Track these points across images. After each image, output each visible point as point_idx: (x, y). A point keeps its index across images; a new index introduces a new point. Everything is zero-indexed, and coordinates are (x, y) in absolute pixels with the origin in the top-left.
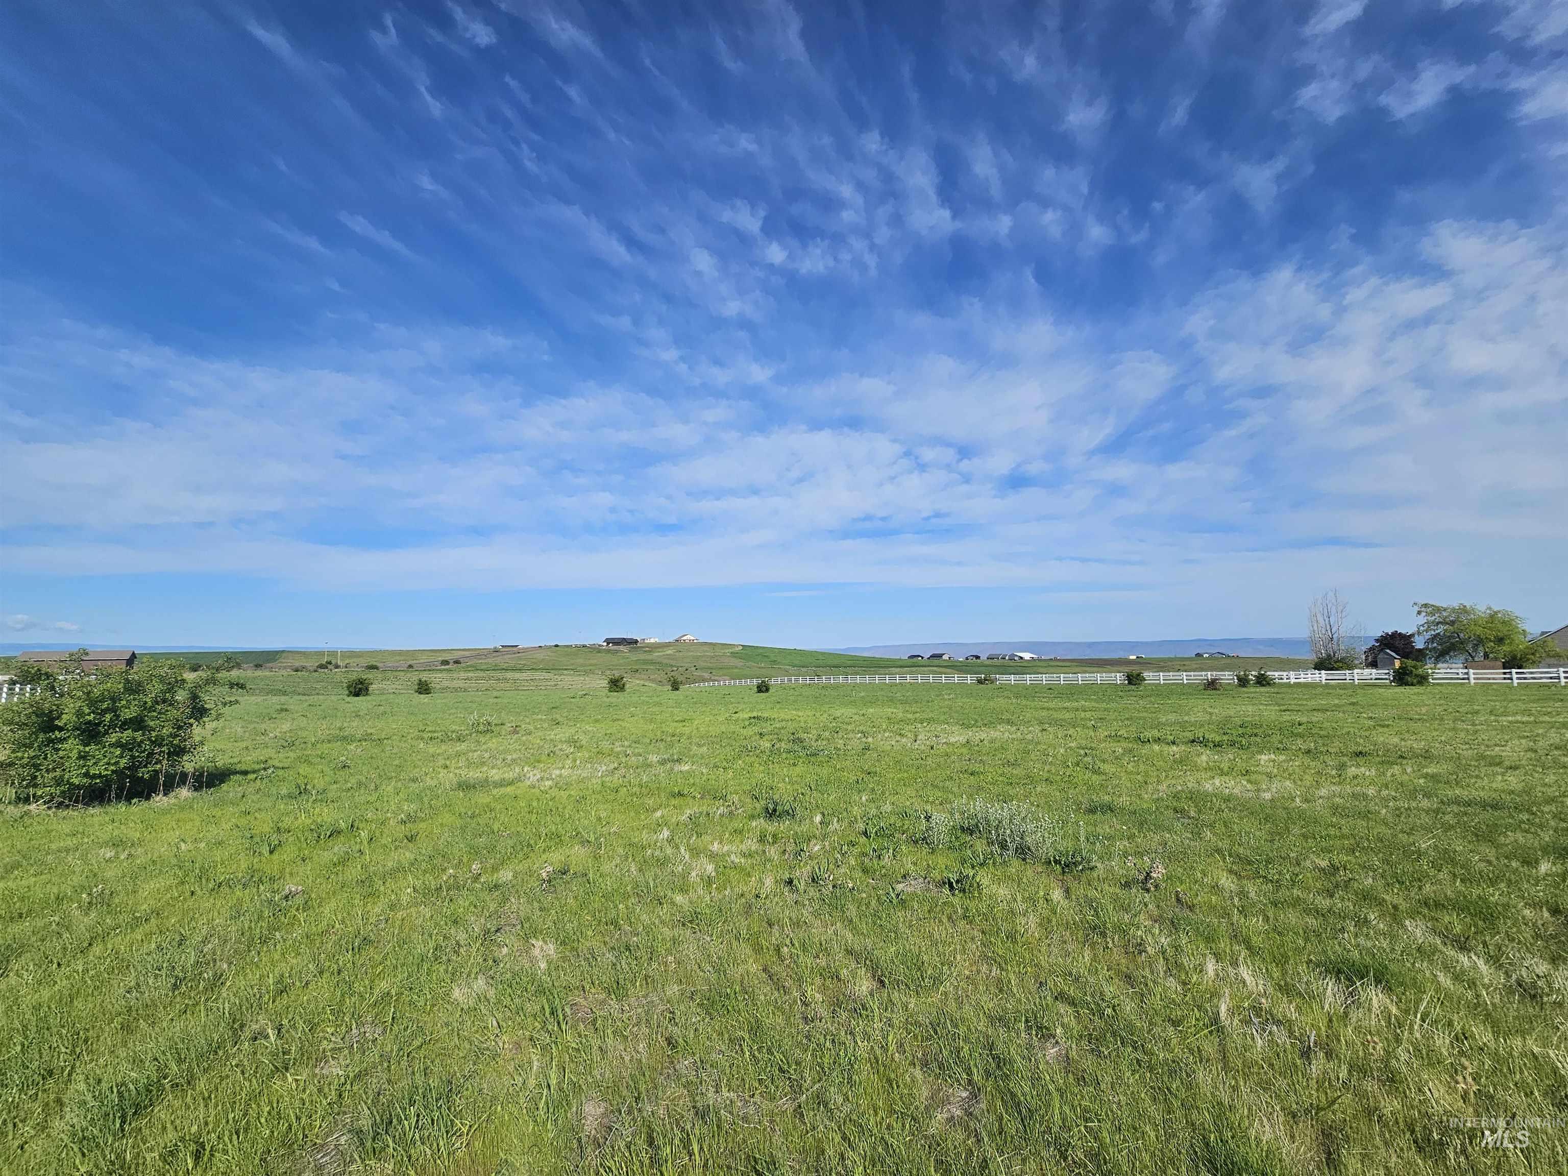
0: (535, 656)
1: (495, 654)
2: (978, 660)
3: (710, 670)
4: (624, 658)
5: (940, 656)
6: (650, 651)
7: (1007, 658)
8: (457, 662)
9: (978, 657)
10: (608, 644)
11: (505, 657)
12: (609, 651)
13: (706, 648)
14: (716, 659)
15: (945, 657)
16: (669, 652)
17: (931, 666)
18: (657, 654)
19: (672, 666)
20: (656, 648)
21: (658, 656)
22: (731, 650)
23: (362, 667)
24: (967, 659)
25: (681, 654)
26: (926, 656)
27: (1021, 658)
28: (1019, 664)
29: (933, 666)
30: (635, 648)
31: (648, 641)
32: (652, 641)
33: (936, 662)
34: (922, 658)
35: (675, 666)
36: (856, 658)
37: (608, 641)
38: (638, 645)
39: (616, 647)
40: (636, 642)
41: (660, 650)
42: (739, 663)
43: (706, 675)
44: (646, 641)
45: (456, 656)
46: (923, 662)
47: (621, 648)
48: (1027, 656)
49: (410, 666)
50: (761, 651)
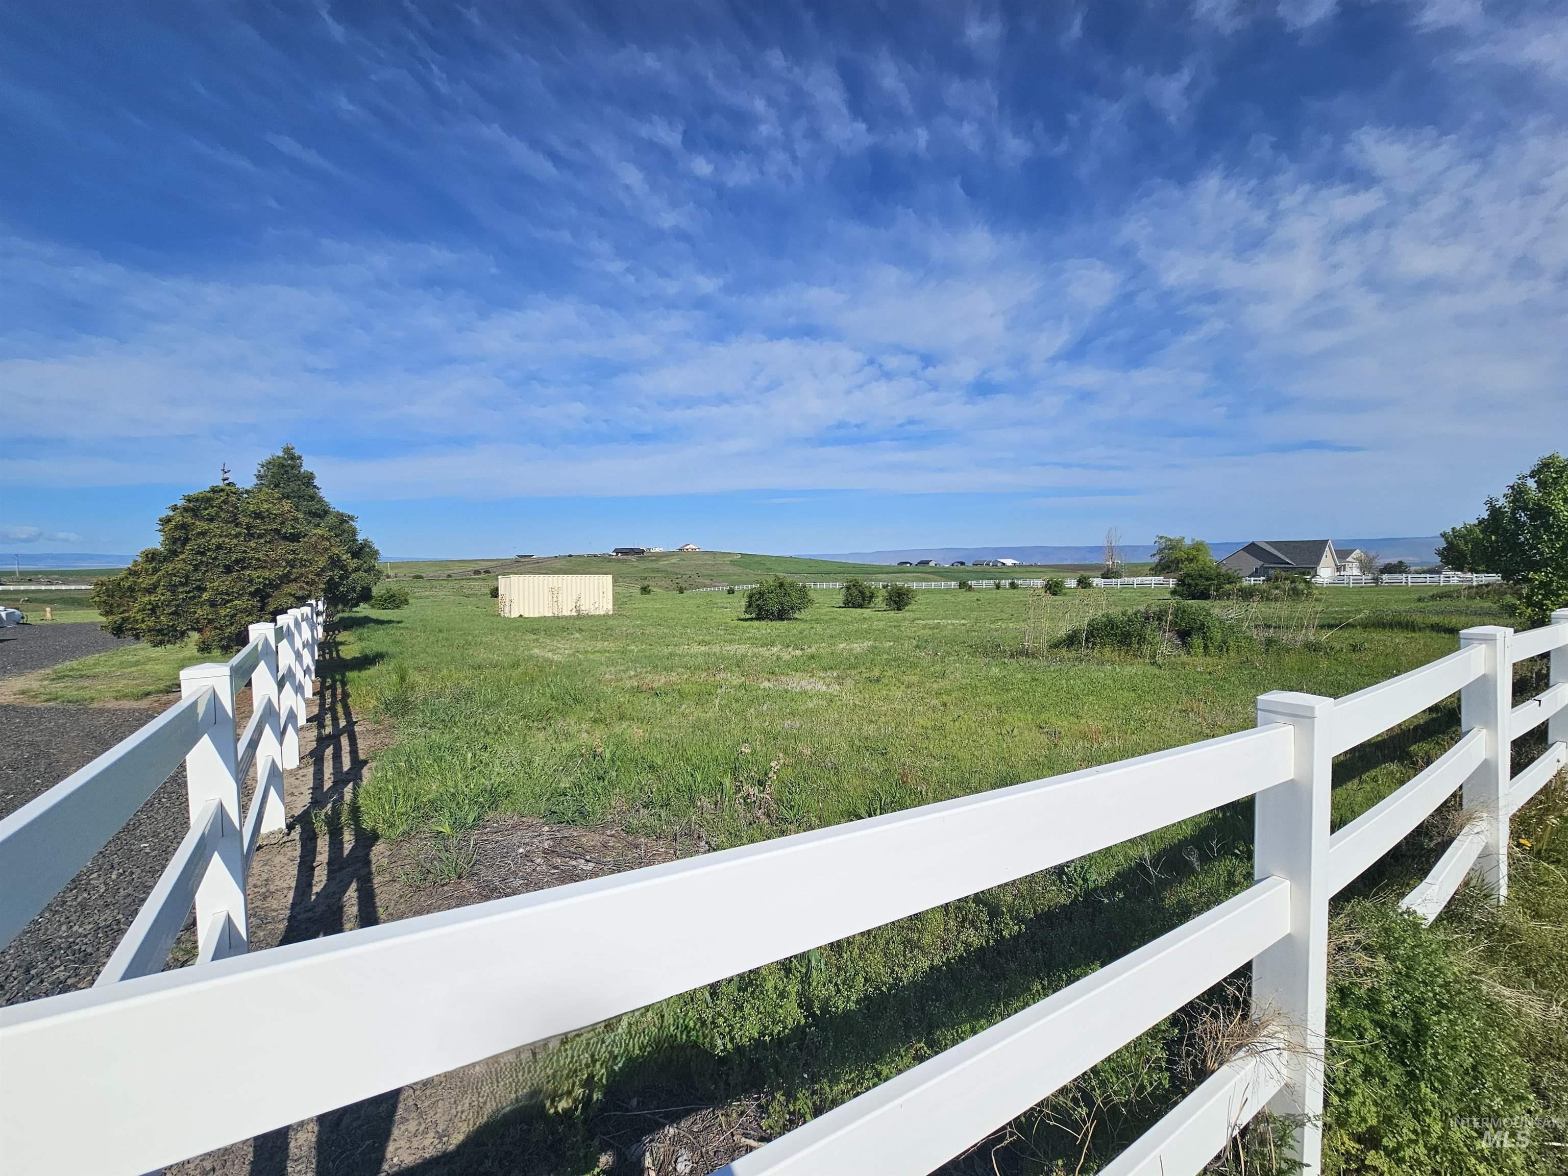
0: (554, 565)
1: (517, 564)
2: (963, 567)
3: (711, 577)
4: (633, 566)
5: (927, 562)
6: (656, 560)
7: (991, 564)
8: (487, 572)
9: (962, 564)
10: (617, 553)
11: (527, 566)
12: (619, 560)
13: (706, 557)
14: (716, 566)
15: (932, 564)
16: (674, 561)
17: (916, 572)
18: (662, 563)
19: (676, 574)
20: (661, 557)
21: (665, 565)
22: (730, 559)
23: (410, 577)
24: (953, 565)
25: (684, 562)
26: (915, 563)
27: (1004, 564)
28: (1001, 570)
29: (918, 572)
30: (641, 557)
31: (654, 551)
32: (657, 550)
33: (921, 568)
34: (911, 564)
35: (679, 574)
36: (846, 565)
37: (617, 551)
38: (645, 554)
39: (625, 557)
40: (643, 551)
41: (665, 559)
42: (738, 570)
43: (707, 582)
44: (652, 551)
45: (485, 565)
46: (912, 568)
47: (630, 557)
48: (1009, 562)
49: (449, 576)
50: (759, 559)
